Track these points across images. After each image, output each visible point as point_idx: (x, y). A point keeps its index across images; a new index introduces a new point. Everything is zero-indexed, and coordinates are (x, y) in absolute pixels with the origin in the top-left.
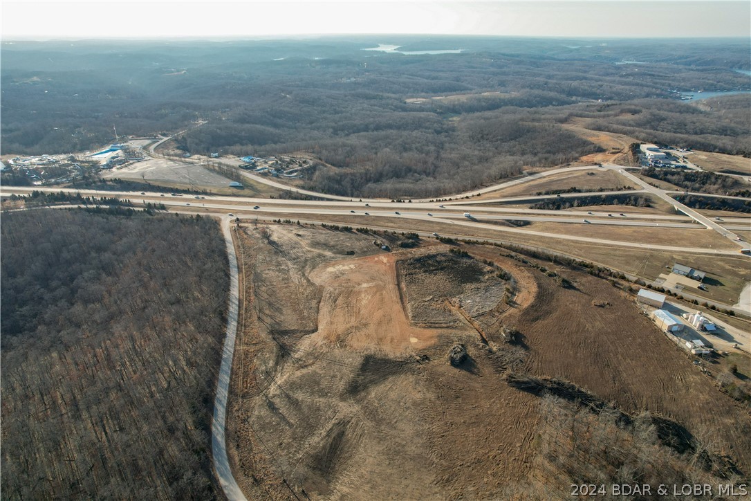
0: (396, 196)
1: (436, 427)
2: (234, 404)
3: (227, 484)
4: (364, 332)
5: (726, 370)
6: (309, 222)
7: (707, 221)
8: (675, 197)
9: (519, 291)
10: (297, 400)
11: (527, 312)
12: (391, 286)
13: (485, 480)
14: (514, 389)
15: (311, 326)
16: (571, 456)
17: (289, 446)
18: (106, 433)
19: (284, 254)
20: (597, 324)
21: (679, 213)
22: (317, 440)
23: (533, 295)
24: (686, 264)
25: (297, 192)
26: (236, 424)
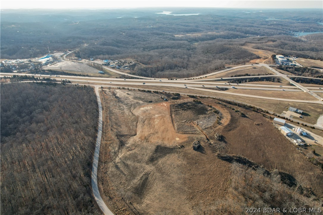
0: (170, 77)
1: (187, 176)
2: (101, 166)
3: (98, 199)
4: (156, 135)
5: (311, 152)
6: (133, 88)
7: (304, 89)
8: (290, 78)
9: (223, 118)
10: (128, 164)
11: (226, 127)
12: (168, 116)
13: (208, 198)
14: (220, 160)
15: (134, 133)
16: (244, 188)
17: (124, 183)
18: (47, 178)
19: (122, 102)
20: (256, 132)
21: (292, 85)
22: (136, 181)
23: (229, 120)
24: (294, 107)
25: (128, 76)
26: (102, 174)
